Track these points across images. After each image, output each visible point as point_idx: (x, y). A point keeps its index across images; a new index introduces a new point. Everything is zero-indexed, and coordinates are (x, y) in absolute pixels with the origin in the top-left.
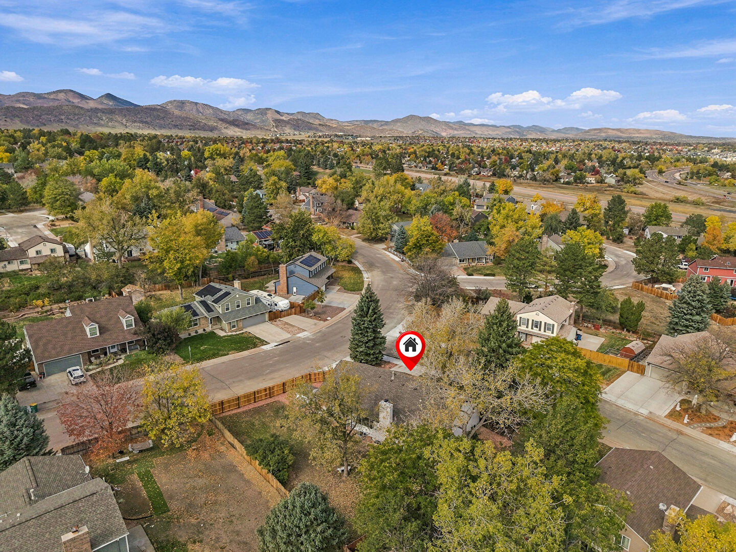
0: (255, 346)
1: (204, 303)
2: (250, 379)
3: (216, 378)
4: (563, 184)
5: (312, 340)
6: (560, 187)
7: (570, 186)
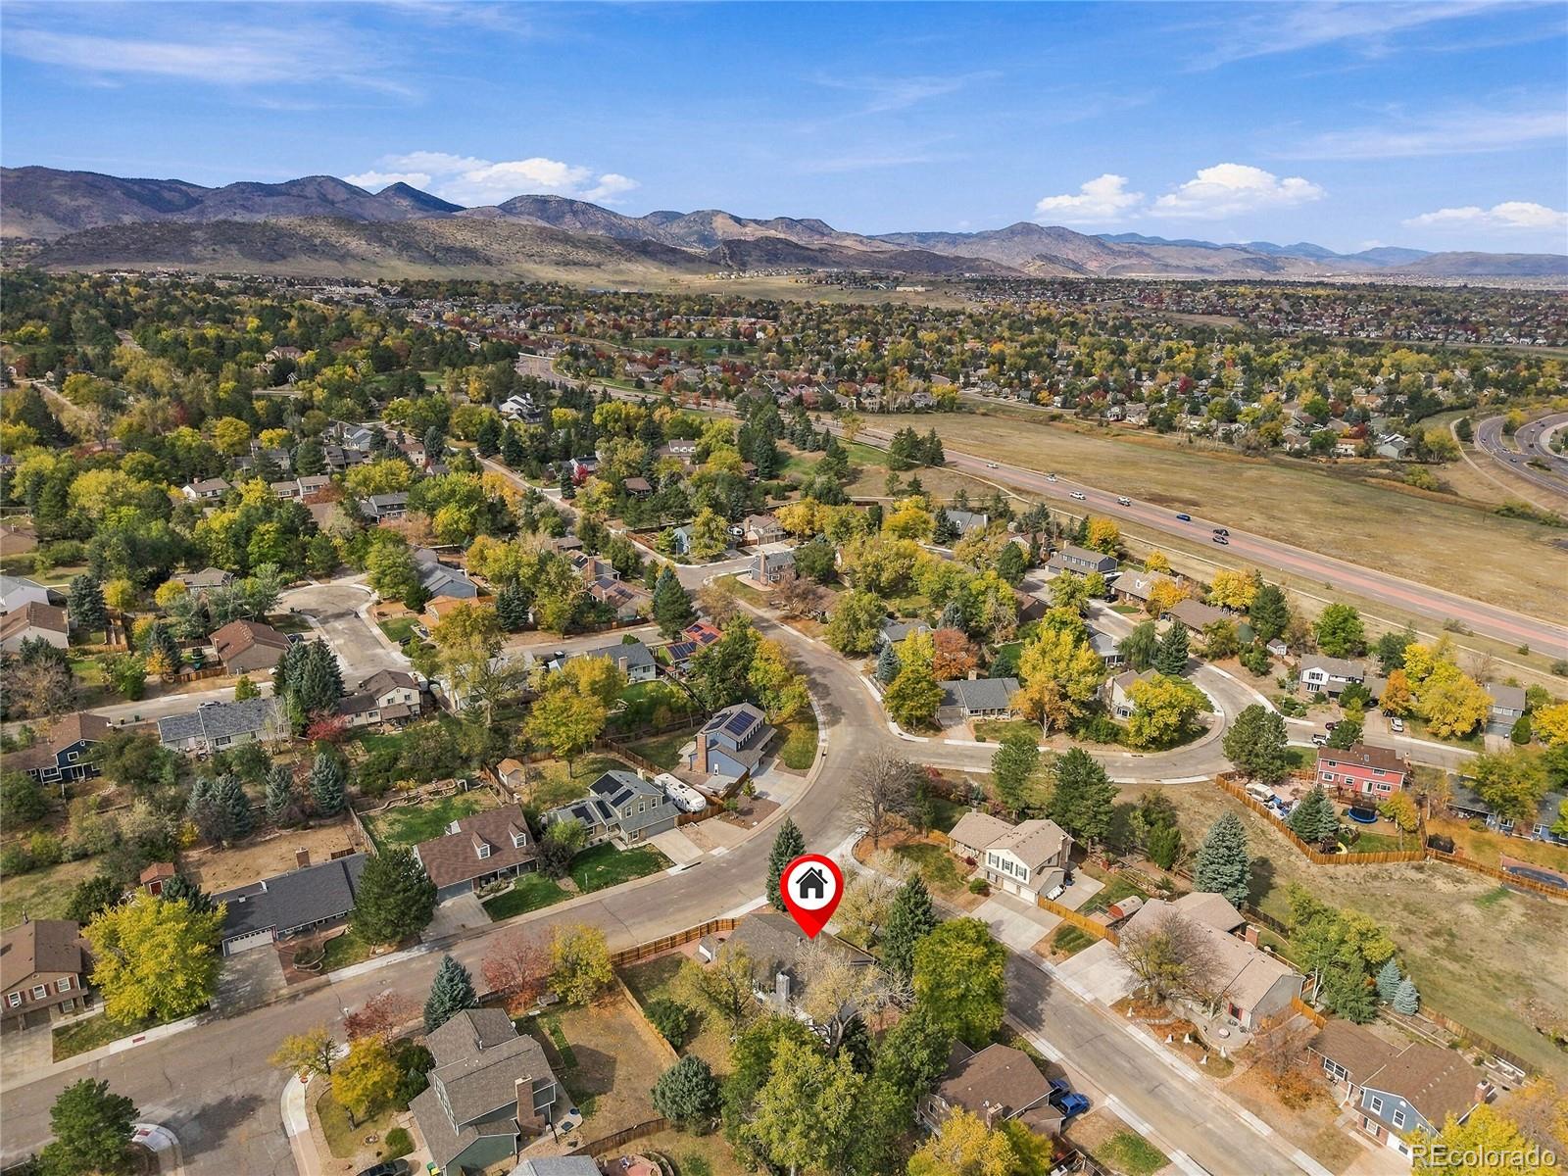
0: (659, 868)
1: (600, 805)
2: (650, 920)
3: (616, 917)
4: (1288, 454)
5: (728, 862)
6: (1278, 463)
7: (1302, 461)
